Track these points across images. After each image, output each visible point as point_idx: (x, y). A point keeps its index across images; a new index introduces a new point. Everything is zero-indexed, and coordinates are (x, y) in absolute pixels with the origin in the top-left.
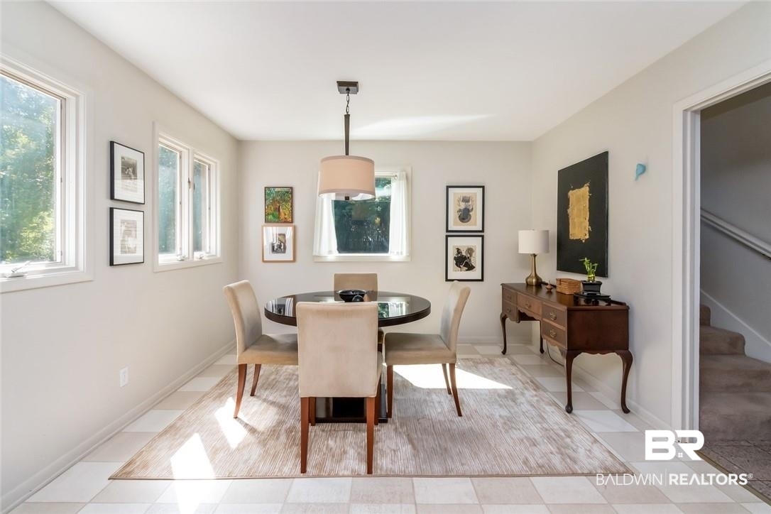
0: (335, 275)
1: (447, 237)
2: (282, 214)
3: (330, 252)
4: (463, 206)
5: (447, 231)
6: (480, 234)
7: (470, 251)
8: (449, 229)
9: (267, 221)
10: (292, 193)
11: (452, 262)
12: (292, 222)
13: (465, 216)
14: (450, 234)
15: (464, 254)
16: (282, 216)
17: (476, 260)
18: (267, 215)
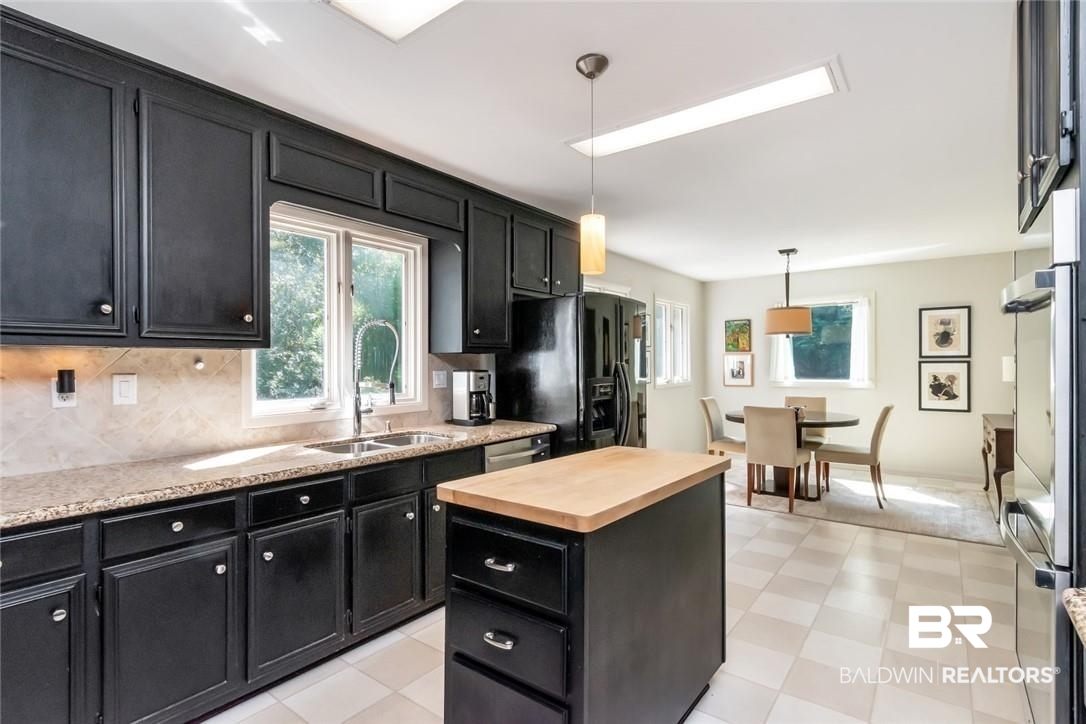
0: (786, 398)
1: (920, 363)
2: (741, 344)
3: (786, 378)
4: (941, 329)
5: (921, 356)
6: (966, 359)
7: (952, 378)
8: (923, 354)
9: (727, 350)
10: (749, 325)
11: (926, 390)
12: (750, 350)
13: (945, 338)
14: (924, 359)
15: (942, 381)
16: (741, 346)
17: (960, 388)
18: (727, 345)
